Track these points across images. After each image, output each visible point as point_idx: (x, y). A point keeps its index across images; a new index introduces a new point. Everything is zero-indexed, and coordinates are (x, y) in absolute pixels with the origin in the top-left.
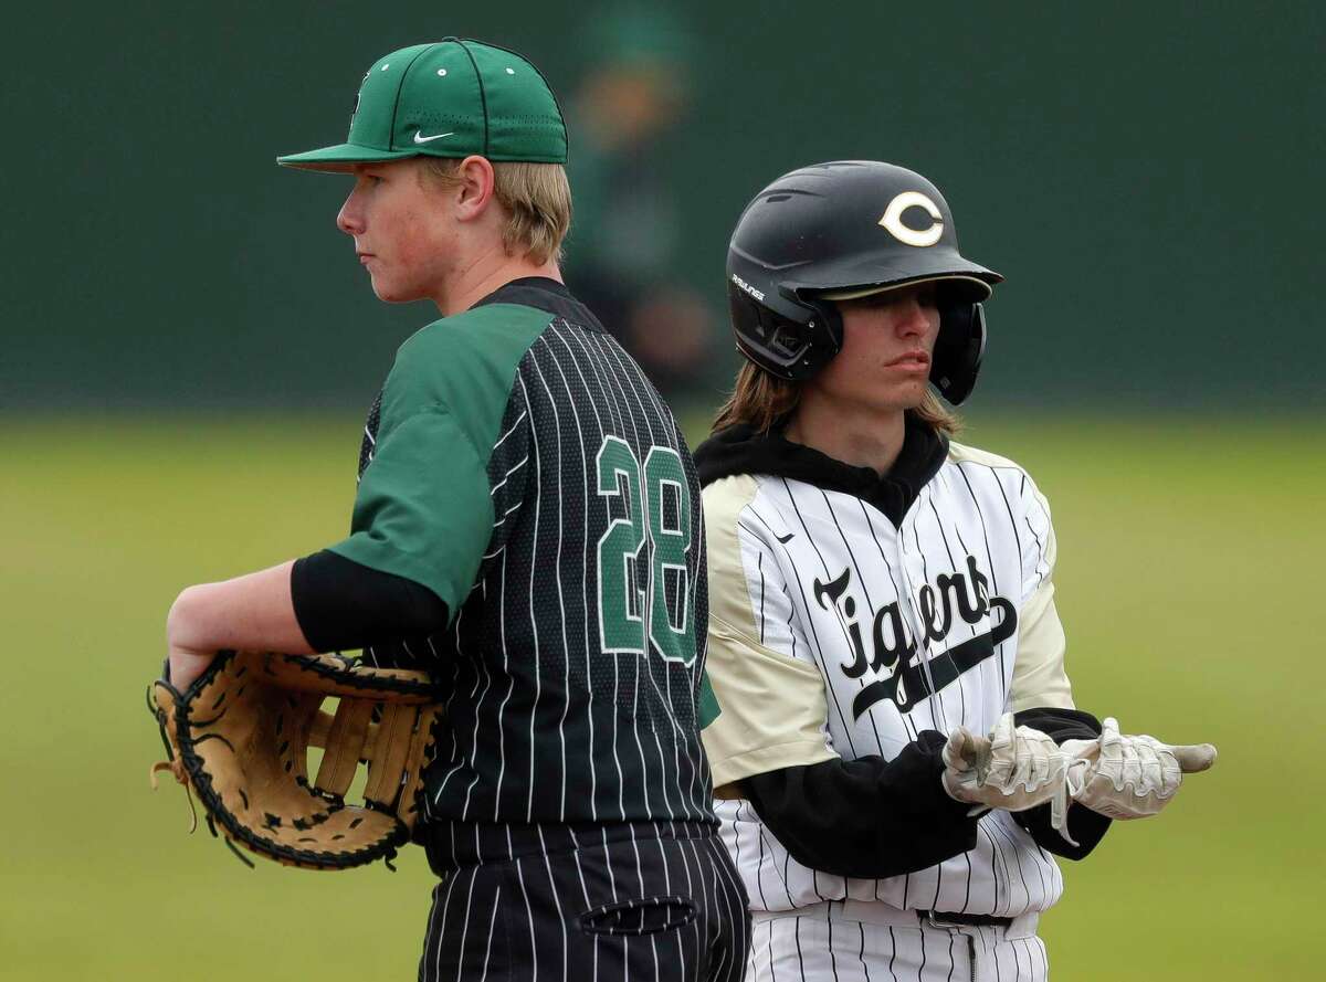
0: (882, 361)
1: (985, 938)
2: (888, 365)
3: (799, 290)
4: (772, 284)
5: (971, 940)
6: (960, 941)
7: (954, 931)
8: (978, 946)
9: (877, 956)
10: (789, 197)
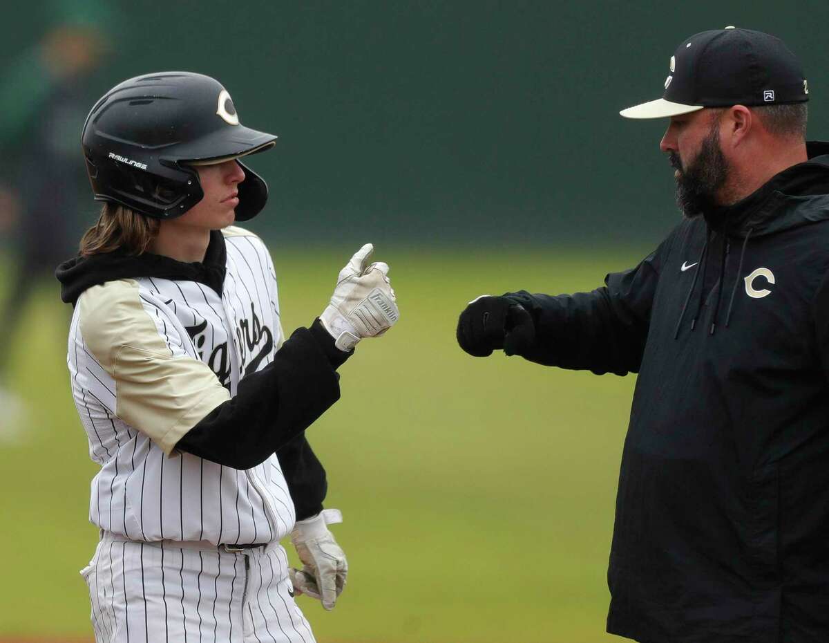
0: (219, 200)
1: (254, 555)
2: (222, 202)
3: (179, 161)
4: (151, 158)
5: (247, 558)
6: (241, 559)
7: (238, 554)
8: (251, 561)
9: (191, 572)
10: (152, 102)
